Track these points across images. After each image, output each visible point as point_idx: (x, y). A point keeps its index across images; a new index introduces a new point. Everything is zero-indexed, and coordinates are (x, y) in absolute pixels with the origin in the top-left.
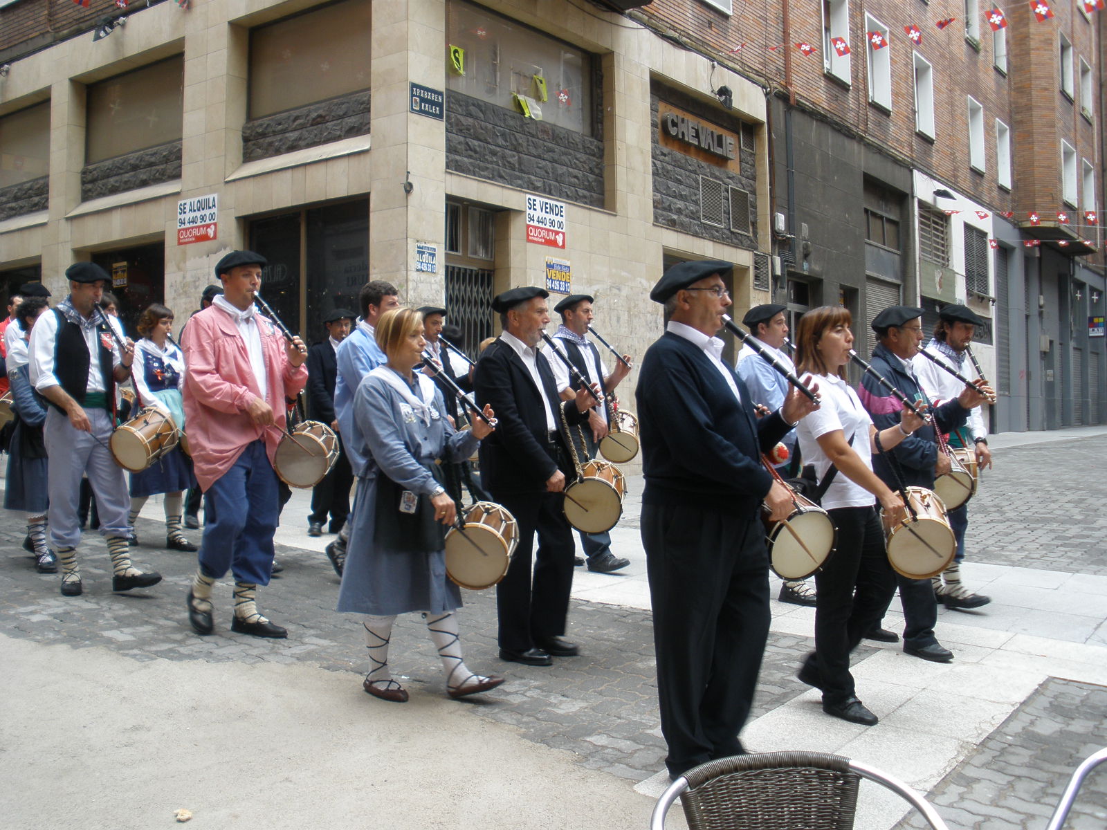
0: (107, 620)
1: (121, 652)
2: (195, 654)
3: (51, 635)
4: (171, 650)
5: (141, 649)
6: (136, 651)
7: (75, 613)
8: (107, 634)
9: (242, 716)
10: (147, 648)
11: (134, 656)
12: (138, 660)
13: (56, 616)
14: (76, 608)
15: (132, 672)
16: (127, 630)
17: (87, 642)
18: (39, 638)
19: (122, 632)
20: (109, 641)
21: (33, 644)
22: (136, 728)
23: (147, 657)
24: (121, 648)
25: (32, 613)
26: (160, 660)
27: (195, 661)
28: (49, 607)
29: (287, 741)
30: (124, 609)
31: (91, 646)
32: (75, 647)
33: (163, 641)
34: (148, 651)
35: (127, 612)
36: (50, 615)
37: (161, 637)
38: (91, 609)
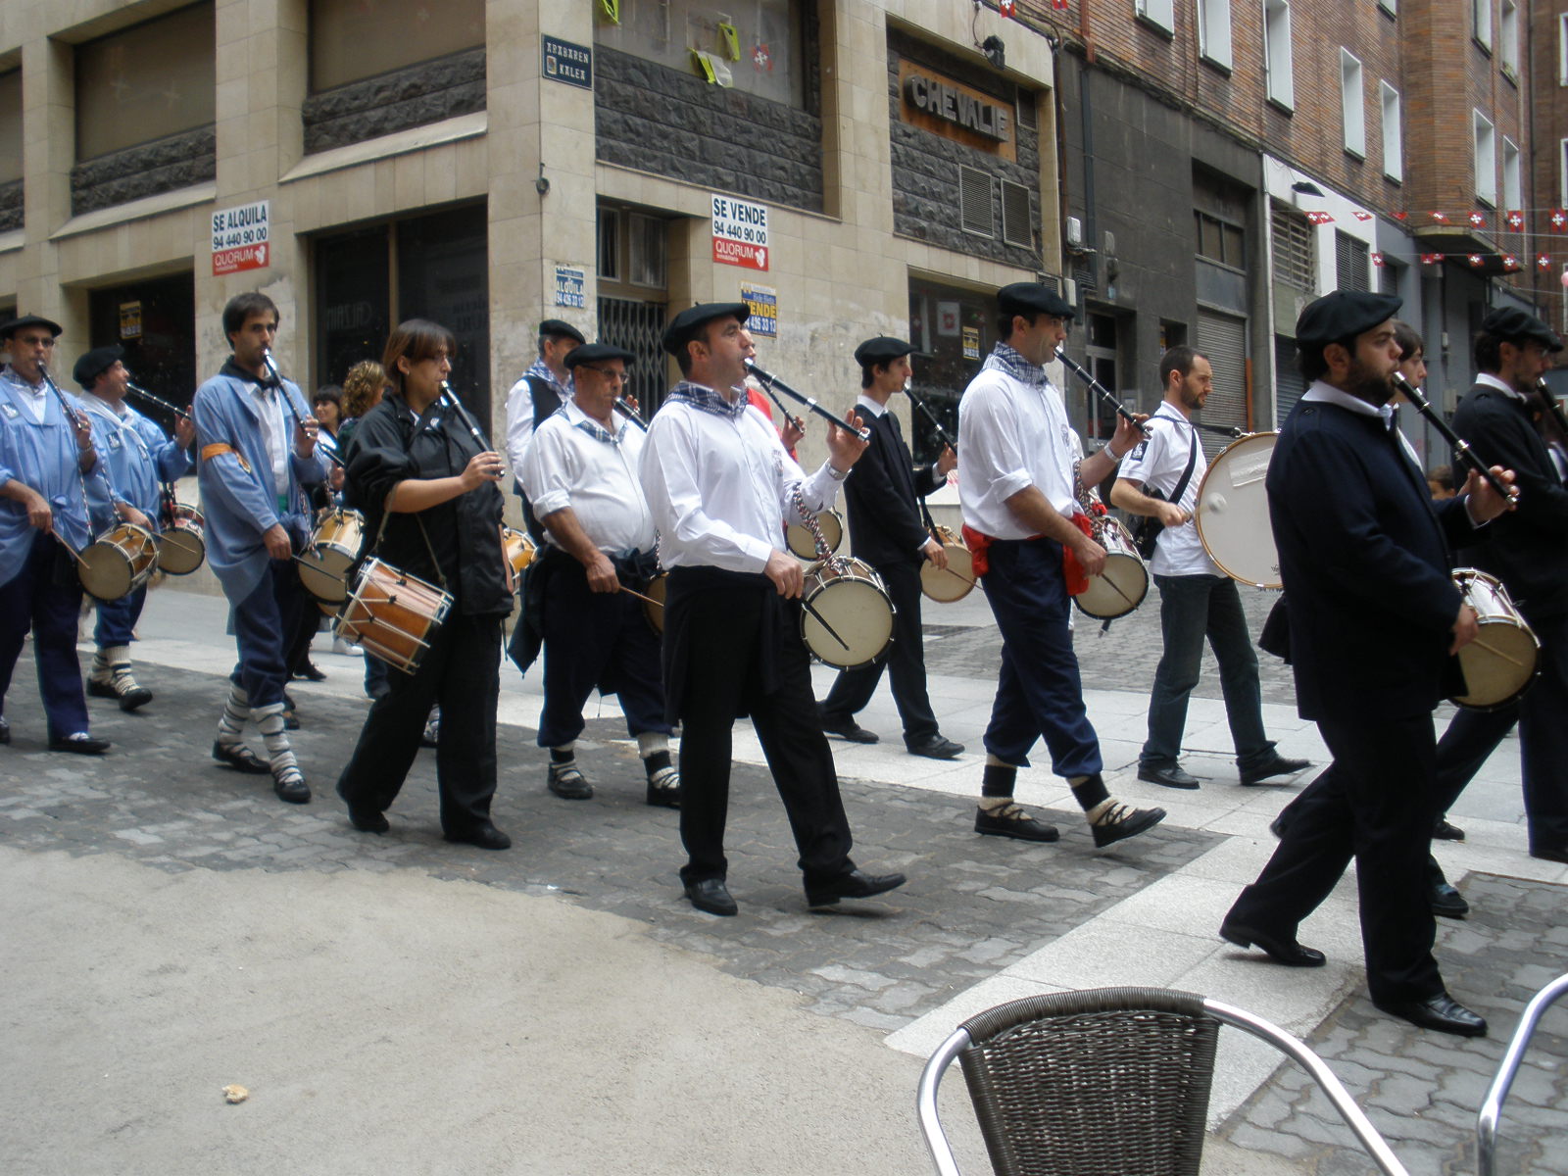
0: (123, 815)
1: (143, 860)
2: (249, 860)
3: (41, 839)
4: (214, 856)
5: (170, 855)
6: (164, 859)
7: (75, 806)
8: (122, 834)
9: (318, 949)
10: (179, 853)
11: (161, 866)
12: (167, 871)
13: (47, 811)
14: (77, 798)
15: (158, 888)
16: (150, 829)
17: (93, 847)
18: (23, 842)
19: (143, 831)
20: (125, 845)
21: (15, 851)
22: (165, 970)
23: (180, 866)
24: (142, 854)
25: (13, 807)
26: (199, 871)
27: (249, 871)
28: (38, 797)
29: (383, 983)
30: (145, 799)
31: (99, 852)
32: (76, 855)
33: (203, 843)
34: (181, 858)
35: (151, 802)
36: (39, 809)
37: (200, 838)
38: (99, 800)
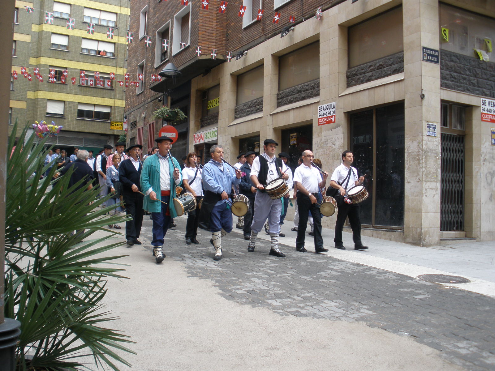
0: (271, 295)
1: (274, 310)
2: (308, 314)
3: (244, 300)
4: (297, 311)
5: (283, 310)
6: (281, 311)
7: (257, 291)
8: (269, 301)
9: (324, 347)
10: (286, 310)
11: (279, 313)
12: (281, 315)
13: (248, 291)
14: (258, 288)
15: (277, 321)
16: (278, 300)
17: (259, 305)
18: (238, 301)
19: (276, 301)
20: (270, 305)
21: (236, 303)
22: (273, 348)
23: (285, 314)
24: (274, 308)
25: (238, 289)
26: (291, 316)
27: (307, 318)
28: (246, 287)
29: (343, 362)
30: (279, 290)
31: (261, 307)
32: (253, 307)
33: (294, 307)
34: (286, 311)
35: (281, 292)
36: (246, 291)
37: (294, 305)
38: (264, 289)
